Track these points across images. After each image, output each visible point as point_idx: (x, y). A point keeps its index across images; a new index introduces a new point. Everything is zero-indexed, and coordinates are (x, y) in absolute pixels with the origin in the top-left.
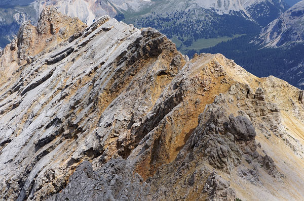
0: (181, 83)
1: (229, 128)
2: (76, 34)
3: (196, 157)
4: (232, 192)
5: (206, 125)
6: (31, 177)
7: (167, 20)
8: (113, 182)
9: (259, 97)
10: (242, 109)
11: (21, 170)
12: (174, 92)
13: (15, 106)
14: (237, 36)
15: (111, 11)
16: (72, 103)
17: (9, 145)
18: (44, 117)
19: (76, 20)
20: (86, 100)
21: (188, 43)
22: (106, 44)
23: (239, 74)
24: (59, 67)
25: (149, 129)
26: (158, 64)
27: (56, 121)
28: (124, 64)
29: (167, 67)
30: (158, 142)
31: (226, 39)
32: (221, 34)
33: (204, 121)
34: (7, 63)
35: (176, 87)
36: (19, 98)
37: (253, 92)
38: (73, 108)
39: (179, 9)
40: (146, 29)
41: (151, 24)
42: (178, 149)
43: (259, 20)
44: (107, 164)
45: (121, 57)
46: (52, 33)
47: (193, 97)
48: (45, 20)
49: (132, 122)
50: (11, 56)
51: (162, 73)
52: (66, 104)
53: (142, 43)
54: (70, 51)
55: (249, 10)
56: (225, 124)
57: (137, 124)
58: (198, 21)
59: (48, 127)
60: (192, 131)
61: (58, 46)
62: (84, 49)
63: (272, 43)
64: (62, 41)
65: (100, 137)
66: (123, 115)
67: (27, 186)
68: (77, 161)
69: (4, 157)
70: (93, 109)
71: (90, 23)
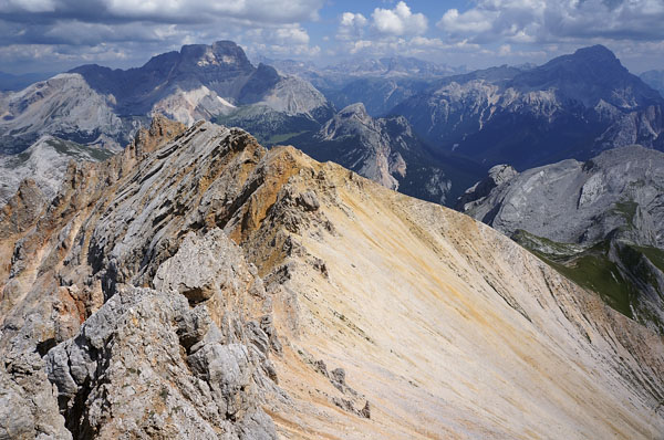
0: (262, 169)
1: (300, 202)
2: (180, 134)
3: (276, 224)
4: (304, 249)
5: (282, 200)
6: (151, 246)
7: (250, 121)
8: (213, 247)
9: (321, 178)
10: (309, 187)
11: (143, 241)
12: (257, 177)
13: (136, 192)
14: (304, 132)
15: (206, 115)
16: (179, 188)
17: (133, 222)
18: (158, 200)
19: (180, 123)
20: (190, 185)
21: (267, 138)
22: (204, 141)
23: (305, 160)
24: (168, 160)
25: (239, 205)
26: (244, 155)
27: (168, 203)
28: (217, 156)
29: (251, 157)
31: (295, 135)
32: (293, 132)
33: (281, 197)
34: (127, 159)
35: (258, 172)
36: (138, 186)
37: (316, 174)
38: (180, 192)
39: (259, 113)
40: (233, 129)
41: (238, 125)
42: (262, 221)
43: (319, 120)
44: (208, 234)
45: (216, 151)
46: (161, 134)
47: (272, 179)
48: (155, 125)
49: (226, 200)
50: (131, 153)
51: (248, 162)
52: (174, 189)
53: (231, 139)
54: (176, 148)
55: (311, 112)
56: (297, 199)
57: (230, 202)
58: (273, 122)
59: (161, 207)
60: (272, 206)
61: (166, 144)
62: (186, 145)
63: (330, 138)
64: (169, 140)
65: (202, 213)
66: (219, 195)
67: (149, 253)
68: (186, 232)
69: (130, 232)
70: (196, 192)
71: (190, 126)
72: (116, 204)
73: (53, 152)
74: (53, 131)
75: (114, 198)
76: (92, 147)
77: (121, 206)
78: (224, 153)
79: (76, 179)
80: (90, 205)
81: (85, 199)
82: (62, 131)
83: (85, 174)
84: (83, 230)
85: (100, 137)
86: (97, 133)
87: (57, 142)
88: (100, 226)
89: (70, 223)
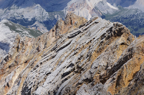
2: (82, 24)
3: (138, 85)
6: (59, 90)
7: (126, 18)
11: (55, 87)
12: (128, 53)
13: (53, 57)
15: (99, 14)
16: (79, 56)
17: (50, 75)
18: (66, 63)
19: (83, 18)
20: (86, 55)
21: (136, 30)
22: (96, 29)
24: (74, 39)
25: (115, 71)
26: (121, 39)
27: (72, 65)
28: (104, 39)
29: (125, 41)
30: (120, 77)
33: (143, 68)
34: (50, 37)
35: (129, 50)
36: (55, 54)
38: (79, 59)
39: (132, 14)
40: (115, 23)
41: (118, 20)
42: (130, 81)
44: (95, 86)
45: (103, 36)
46: (71, 24)
47: (138, 56)
48: (68, 18)
49: (107, 67)
50: (53, 34)
51: (123, 44)
52: (76, 57)
53: (113, 29)
54: (79, 32)
57: (110, 68)
58: (142, 19)
59: (68, 67)
60: (137, 72)
61: (74, 30)
62: (86, 31)
64: (76, 28)
65: (92, 73)
66: (103, 63)
67: (57, 94)
68: (81, 84)
69: (48, 81)
70: (89, 60)
71: (89, 20)
72: (41, 63)
73: (7, 30)
74: (9, 18)
75: (40, 59)
76: (30, 28)
77: (44, 65)
78: (109, 37)
79: (20, 47)
80: (26, 62)
81: (24, 59)
82: (14, 18)
83: (25, 44)
84: (20, 77)
85: (36, 23)
86: (34, 20)
87: (11, 24)
88: (31, 75)
89: (13, 72)
